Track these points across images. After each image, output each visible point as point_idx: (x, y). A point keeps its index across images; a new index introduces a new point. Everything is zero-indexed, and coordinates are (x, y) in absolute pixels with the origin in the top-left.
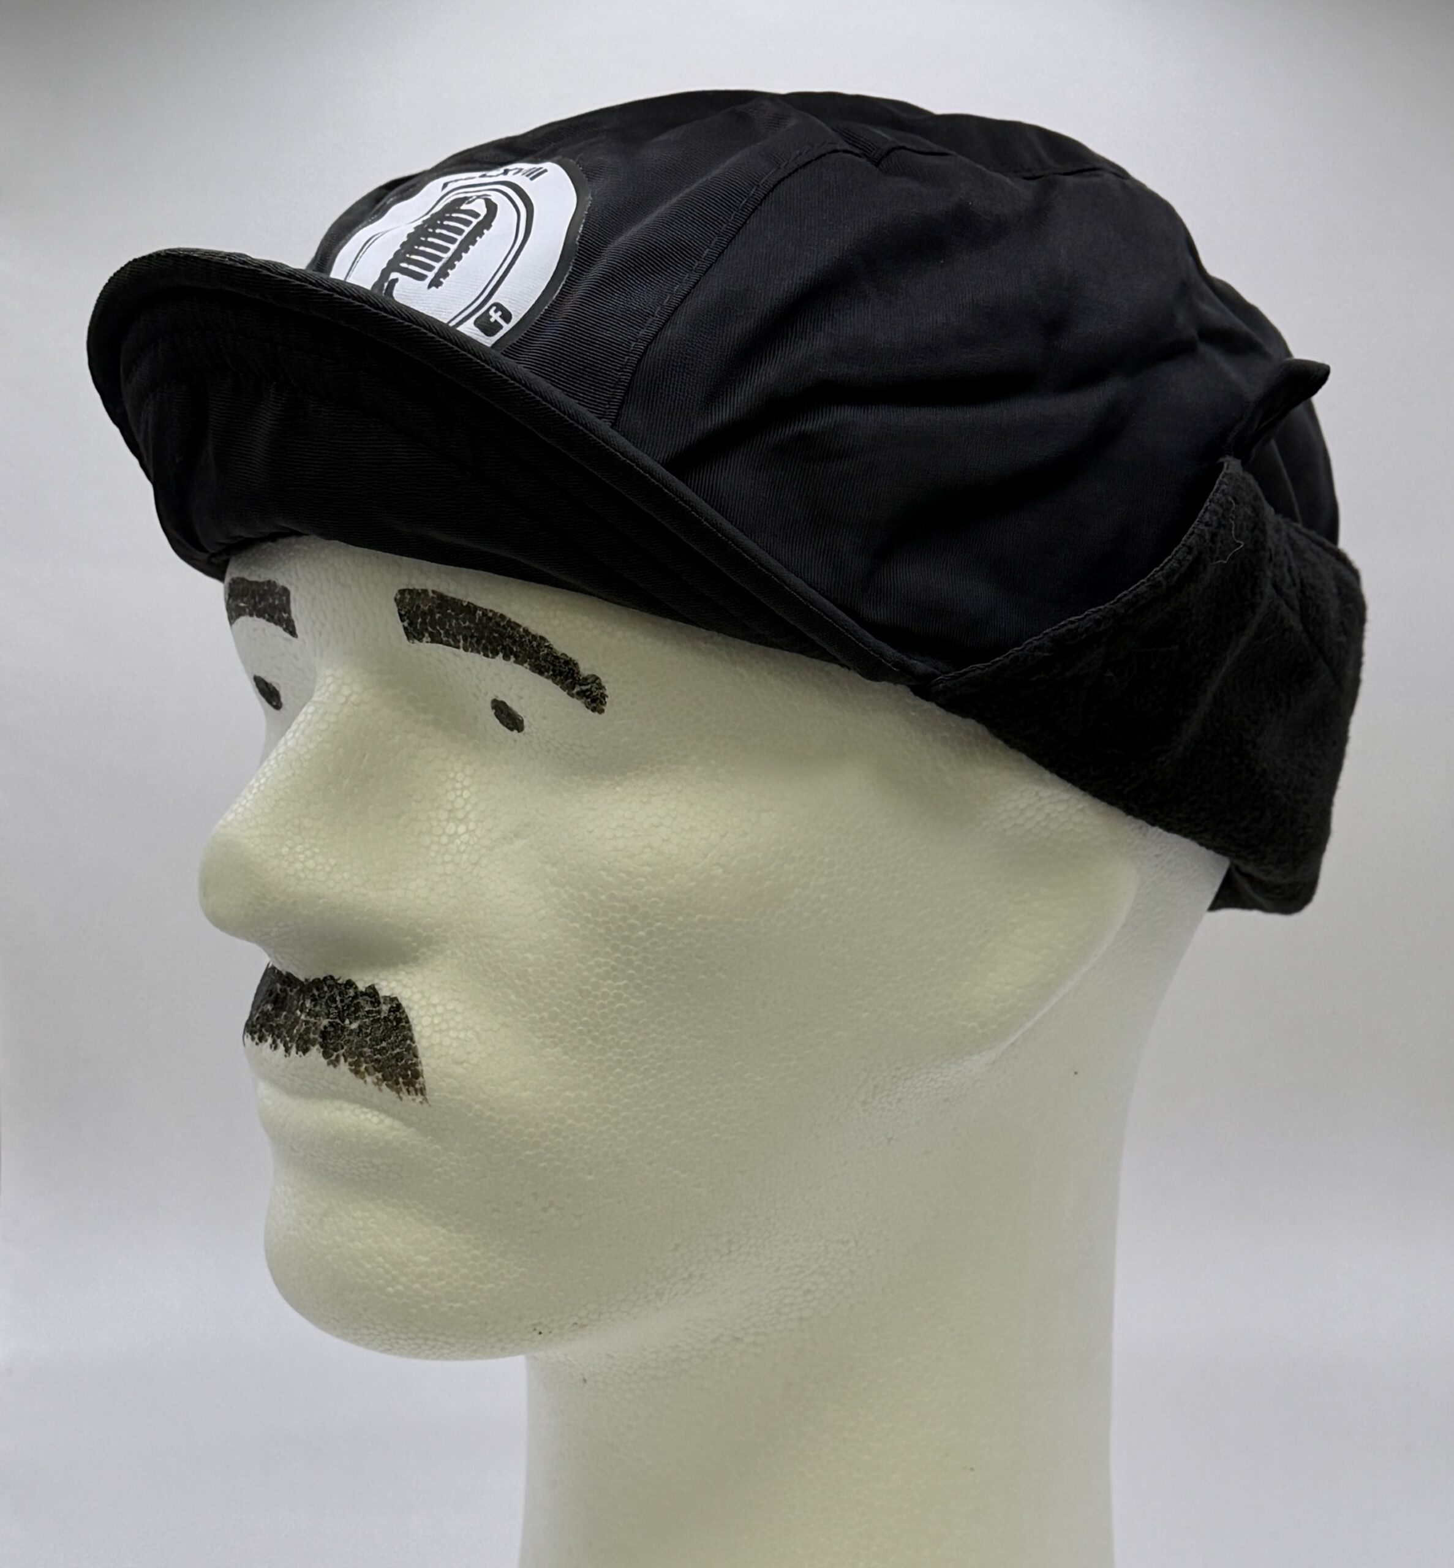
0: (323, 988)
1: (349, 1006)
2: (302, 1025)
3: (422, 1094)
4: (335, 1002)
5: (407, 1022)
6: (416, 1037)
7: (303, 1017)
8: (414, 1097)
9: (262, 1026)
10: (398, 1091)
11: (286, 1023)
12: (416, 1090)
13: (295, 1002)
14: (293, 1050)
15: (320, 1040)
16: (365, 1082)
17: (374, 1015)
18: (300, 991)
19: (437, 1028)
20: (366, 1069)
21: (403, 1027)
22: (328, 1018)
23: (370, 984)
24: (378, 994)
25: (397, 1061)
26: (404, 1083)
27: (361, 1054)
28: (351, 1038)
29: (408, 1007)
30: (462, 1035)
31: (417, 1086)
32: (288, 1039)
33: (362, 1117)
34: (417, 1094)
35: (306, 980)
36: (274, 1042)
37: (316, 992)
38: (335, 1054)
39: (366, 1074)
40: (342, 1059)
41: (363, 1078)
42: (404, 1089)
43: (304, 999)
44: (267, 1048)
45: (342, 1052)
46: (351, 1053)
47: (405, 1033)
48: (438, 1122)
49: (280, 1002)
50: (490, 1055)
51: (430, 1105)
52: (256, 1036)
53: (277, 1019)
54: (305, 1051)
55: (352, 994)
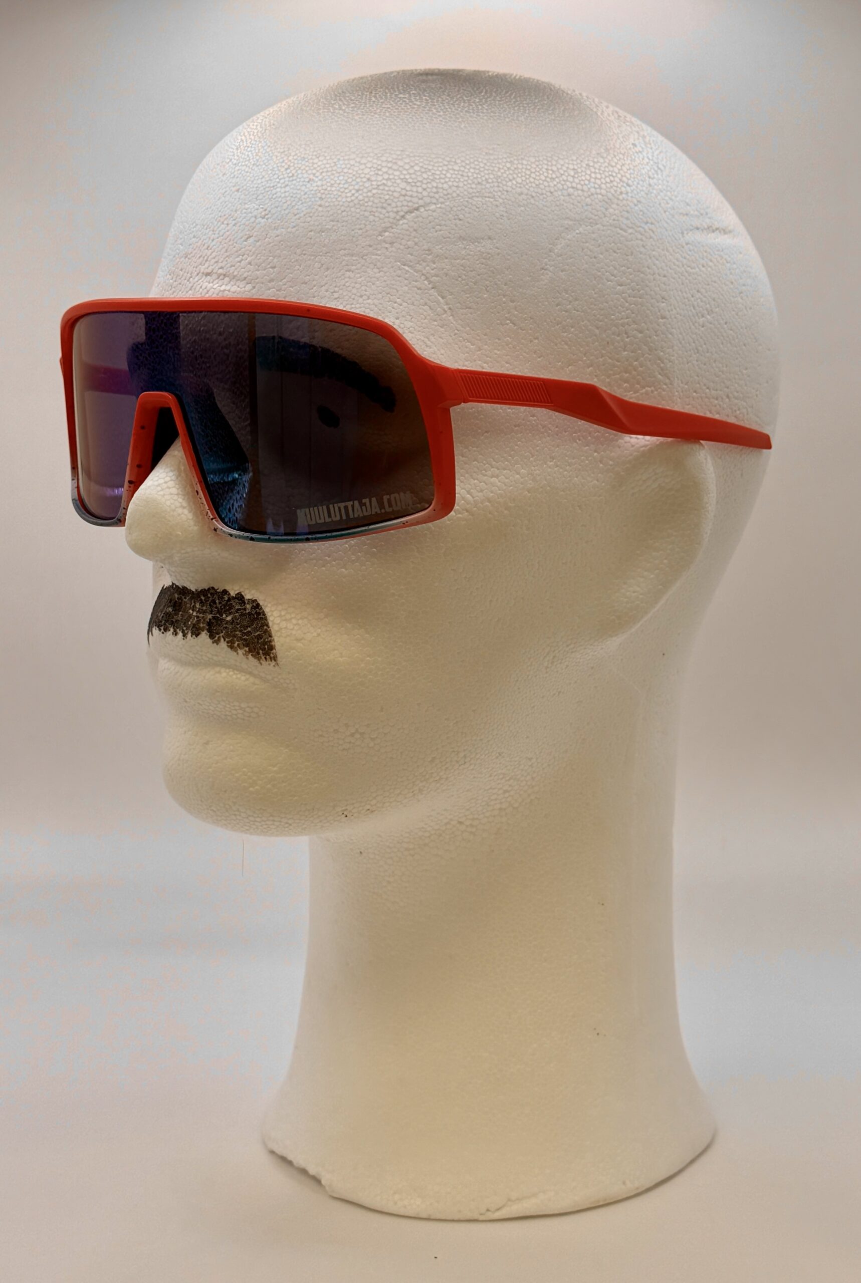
0: (207, 595)
1: (225, 606)
2: (194, 619)
3: (275, 660)
4: (216, 603)
5: (264, 614)
6: (270, 624)
7: (195, 614)
8: (270, 662)
9: (166, 621)
10: (259, 659)
11: (182, 619)
12: (271, 658)
13: (188, 605)
14: (189, 635)
15: (207, 627)
16: (238, 654)
17: (242, 611)
18: (191, 599)
19: (283, 618)
20: (238, 645)
21: (262, 618)
22: (212, 614)
23: (238, 592)
24: (244, 598)
25: (258, 639)
26: (263, 653)
27: (235, 636)
28: (228, 626)
29: (264, 605)
30: (300, 622)
31: (272, 655)
32: (185, 628)
33: (234, 676)
36: (175, 631)
37: (203, 598)
38: (217, 636)
39: (238, 648)
40: (222, 639)
41: (236, 651)
42: (263, 657)
43: (195, 602)
44: (170, 635)
45: (222, 635)
46: (228, 635)
47: (263, 621)
48: (285, 679)
49: (177, 605)
50: (319, 635)
51: (280, 668)
52: (162, 628)
53: (176, 617)
54: (197, 635)
55: (226, 598)
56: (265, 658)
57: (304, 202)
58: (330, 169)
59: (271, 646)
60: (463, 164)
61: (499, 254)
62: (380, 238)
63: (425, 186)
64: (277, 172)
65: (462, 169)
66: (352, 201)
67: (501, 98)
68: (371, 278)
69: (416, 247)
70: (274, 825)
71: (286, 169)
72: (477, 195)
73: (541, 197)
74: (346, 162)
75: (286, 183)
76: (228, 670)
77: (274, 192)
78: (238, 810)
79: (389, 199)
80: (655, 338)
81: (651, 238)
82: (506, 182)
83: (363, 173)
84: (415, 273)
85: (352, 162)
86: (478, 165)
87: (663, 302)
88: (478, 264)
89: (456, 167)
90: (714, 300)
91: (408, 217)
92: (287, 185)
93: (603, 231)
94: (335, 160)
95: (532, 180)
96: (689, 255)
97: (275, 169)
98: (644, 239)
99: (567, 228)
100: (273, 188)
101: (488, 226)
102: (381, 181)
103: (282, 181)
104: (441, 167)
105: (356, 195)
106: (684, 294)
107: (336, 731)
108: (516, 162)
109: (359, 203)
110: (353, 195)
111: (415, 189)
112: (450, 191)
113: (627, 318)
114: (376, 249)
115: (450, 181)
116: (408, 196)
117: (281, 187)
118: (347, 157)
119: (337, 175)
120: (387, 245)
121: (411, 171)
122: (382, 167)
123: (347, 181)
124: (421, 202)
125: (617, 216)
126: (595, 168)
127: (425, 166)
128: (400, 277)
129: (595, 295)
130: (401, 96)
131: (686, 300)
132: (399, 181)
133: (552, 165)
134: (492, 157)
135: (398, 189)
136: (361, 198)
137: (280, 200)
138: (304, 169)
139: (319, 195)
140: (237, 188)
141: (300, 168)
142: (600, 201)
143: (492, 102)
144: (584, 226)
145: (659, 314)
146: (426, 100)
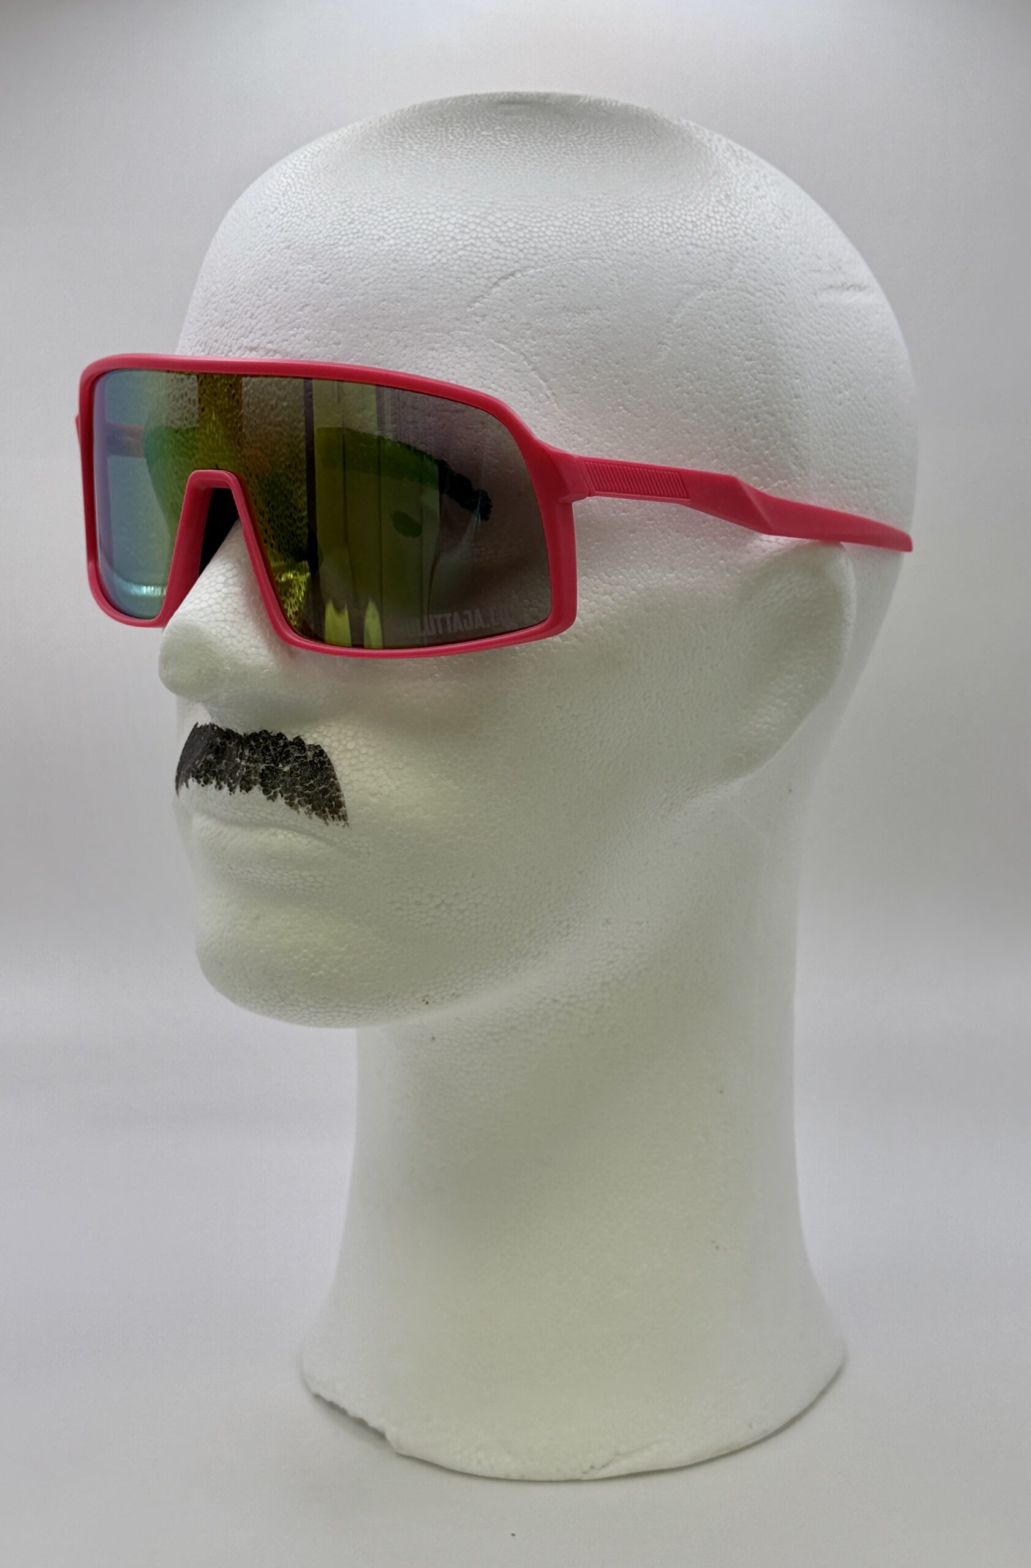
0: (259, 740)
1: (281, 754)
2: (243, 770)
3: (345, 820)
4: (269, 750)
5: (330, 764)
6: (338, 775)
7: (243, 763)
8: (338, 822)
9: (207, 771)
10: (325, 818)
11: (227, 769)
12: (339, 817)
13: (234, 752)
14: (238, 789)
15: (260, 780)
16: (298, 812)
17: (302, 759)
18: (238, 744)
19: (354, 768)
20: (299, 801)
21: (327, 768)
22: (264, 763)
23: (296, 735)
24: (304, 743)
25: (323, 794)
26: (329, 812)
27: (294, 791)
28: (285, 778)
29: (329, 752)
30: (375, 772)
31: (340, 814)
32: (231, 781)
33: (294, 839)
34: (340, 820)
36: (218, 783)
37: (253, 744)
38: (273, 791)
39: (299, 806)
40: (279, 795)
41: (296, 809)
42: (330, 816)
43: (243, 749)
44: (212, 789)
45: (278, 789)
46: (286, 790)
47: (328, 772)
48: (356, 842)
49: (219, 752)
50: (398, 788)
51: (351, 829)
52: (202, 780)
53: (218, 766)
54: (248, 790)
55: (282, 744)
56: (333, 817)
57: (375, 265)
58: (404, 225)
59: (340, 802)
60: (565, 219)
61: (609, 327)
62: (469, 310)
63: (521, 246)
64: (338, 227)
65: (564, 225)
66: (434, 264)
67: (602, 134)
68: (459, 358)
69: (513, 320)
70: (340, 1016)
71: (350, 223)
72: (583, 255)
73: (656, 256)
74: (425, 216)
75: (350, 240)
76: (285, 832)
77: (335, 251)
78: (296, 999)
79: (479, 262)
80: (788, 421)
81: (782, 302)
82: (615, 239)
83: (446, 230)
84: (512, 352)
85: (431, 217)
86: (583, 220)
87: (797, 378)
88: (585, 339)
89: (557, 223)
90: (852, 372)
91: (502, 283)
92: (351, 244)
93: (728, 295)
94: (411, 214)
95: (645, 236)
96: (823, 320)
97: (336, 223)
98: (774, 303)
99: (687, 294)
100: (332, 247)
101: (596, 293)
102: (468, 240)
103: (345, 238)
104: (539, 222)
105: (439, 257)
106: (820, 367)
107: (418, 903)
108: (626, 215)
109: (442, 267)
110: (434, 257)
111: (509, 250)
112: (551, 252)
113: (757, 398)
114: (465, 323)
115: (550, 239)
116: (502, 259)
117: (344, 246)
118: (424, 211)
119: (414, 232)
120: (478, 319)
121: (504, 228)
122: (469, 223)
123: (426, 239)
124: (517, 266)
125: (744, 277)
126: (716, 220)
127: (521, 222)
128: (494, 356)
129: (720, 373)
130: (484, 133)
131: (822, 374)
132: (489, 241)
133: (667, 217)
134: (598, 210)
135: (489, 250)
136: (444, 260)
137: (343, 261)
138: (372, 224)
139: (392, 256)
140: (288, 244)
141: (366, 223)
142: (724, 260)
143: (593, 139)
144: (706, 290)
145: (792, 392)
146: (515, 139)
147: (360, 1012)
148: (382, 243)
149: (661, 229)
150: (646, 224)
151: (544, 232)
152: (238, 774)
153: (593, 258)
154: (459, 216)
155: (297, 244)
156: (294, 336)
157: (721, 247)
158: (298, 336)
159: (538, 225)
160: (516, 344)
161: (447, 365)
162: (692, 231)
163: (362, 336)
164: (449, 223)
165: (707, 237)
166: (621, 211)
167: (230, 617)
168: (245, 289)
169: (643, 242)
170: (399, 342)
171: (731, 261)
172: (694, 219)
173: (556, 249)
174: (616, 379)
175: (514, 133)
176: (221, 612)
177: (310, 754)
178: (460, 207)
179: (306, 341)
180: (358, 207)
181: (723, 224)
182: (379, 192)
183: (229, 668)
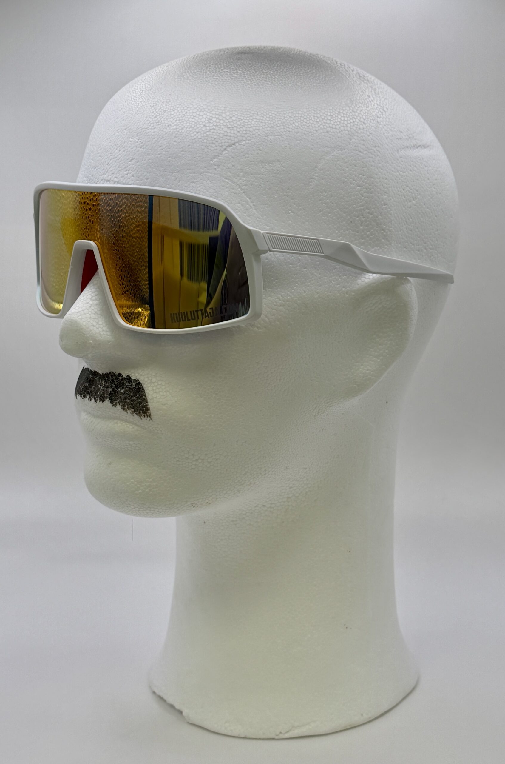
0: (109, 376)
1: (120, 383)
2: (101, 391)
3: (150, 417)
4: (114, 382)
5: (143, 389)
6: (147, 395)
7: (101, 388)
8: (147, 418)
9: (85, 391)
10: (140, 416)
11: (94, 390)
13: (98, 382)
14: (98, 401)
15: (109, 397)
16: (127, 413)
17: (130, 386)
18: (100, 378)
19: (155, 391)
20: (128, 407)
21: (142, 391)
22: (112, 388)
23: (128, 375)
24: (131, 378)
25: (139, 404)
26: (142, 413)
27: (125, 402)
28: (121, 396)
29: (143, 383)
30: (165, 394)
31: (148, 414)
32: (96, 396)
33: (126, 426)
34: (148, 417)
35: (102, 374)
36: (90, 398)
37: (106, 378)
38: (115, 402)
39: (128, 410)
40: (118, 404)
41: (126, 411)
42: (143, 415)
43: (101, 381)
44: (87, 400)
45: (118, 401)
46: (121, 401)
47: (142, 393)
48: (156, 428)
49: (91, 382)
50: (176, 402)
51: (153, 421)
52: (82, 395)
53: (91, 389)
54: (103, 401)
55: (121, 379)
56: (144, 415)
57: (166, 139)
58: (181, 118)
59: (148, 408)
60: (262, 115)
61: (284, 170)
62: (211, 162)
63: (238, 130)
64: (149, 119)
65: (262, 118)
66: (194, 139)
67: (286, 70)
68: (206, 187)
69: (233, 167)
70: (150, 512)
71: (155, 117)
72: (271, 134)
73: (310, 134)
74: (191, 114)
75: (155, 126)
76: (122, 422)
77: (147, 131)
78: (129, 504)
79: (217, 138)
80: (380, 217)
81: (378, 156)
82: (289, 125)
83: (201, 121)
84: (232, 184)
85: (194, 114)
86: (271, 115)
87: (385, 195)
88: (271, 177)
89: (258, 118)
90: (417, 191)
91: (228, 149)
92: (155, 128)
93: (348, 153)
94: (184, 113)
95: (305, 124)
96: (402, 164)
97: (148, 117)
98: (374, 157)
99: (326, 153)
100: (146, 129)
101: (278, 153)
102: (212, 127)
103: (152, 125)
104: (249, 117)
105: (197, 135)
106: (398, 189)
107: (187, 458)
108: (295, 112)
109: (198, 141)
110: (195, 135)
111: (232, 132)
112: (254, 132)
113: (363, 206)
114: (209, 169)
115: (254, 126)
116: (228, 136)
117: (151, 129)
118: (191, 111)
119: (185, 122)
120: (215, 167)
121: (230, 120)
122: (213, 118)
123: (191, 126)
124: (236, 140)
125: (357, 144)
126: (344, 114)
127: (239, 117)
128: (223, 186)
129: (343, 193)
130: (225, 70)
131: (400, 192)
132: (223, 127)
133: (317, 113)
134: (280, 110)
135: (222, 132)
136: (199, 137)
137: (151, 137)
138: (166, 118)
139: (174, 135)
140: (125, 127)
141: (163, 117)
142: (347, 135)
143: (281, 73)
144: (336, 151)
145: (383, 202)
146: (240, 73)
147: (160, 510)
148: (170, 128)
149: (313, 119)
150: (305, 117)
151: (251, 122)
152: (99, 393)
153: (276, 135)
154: (208, 114)
155: (130, 128)
156: (127, 174)
157: (345, 128)
158: (129, 174)
159: (248, 119)
160: (235, 180)
161: (199, 191)
162: (330, 120)
163: (159, 175)
164: (203, 118)
165: (338, 123)
166: (292, 111)
167: (93, 316)
168: (105, 150)
169: (303, 127)
170: (176, 178)
171: (350, 135)
172: (332, 114)
173: (257, 131)
174: (287, 197)
175: (240, 70)
176: (88, 313)
177: (134, 384)
178: (209, 110)
179: (132, 177)
180: (159, 109)
181: (347, 116)
182: (170, 101)
183: (91, 342)
